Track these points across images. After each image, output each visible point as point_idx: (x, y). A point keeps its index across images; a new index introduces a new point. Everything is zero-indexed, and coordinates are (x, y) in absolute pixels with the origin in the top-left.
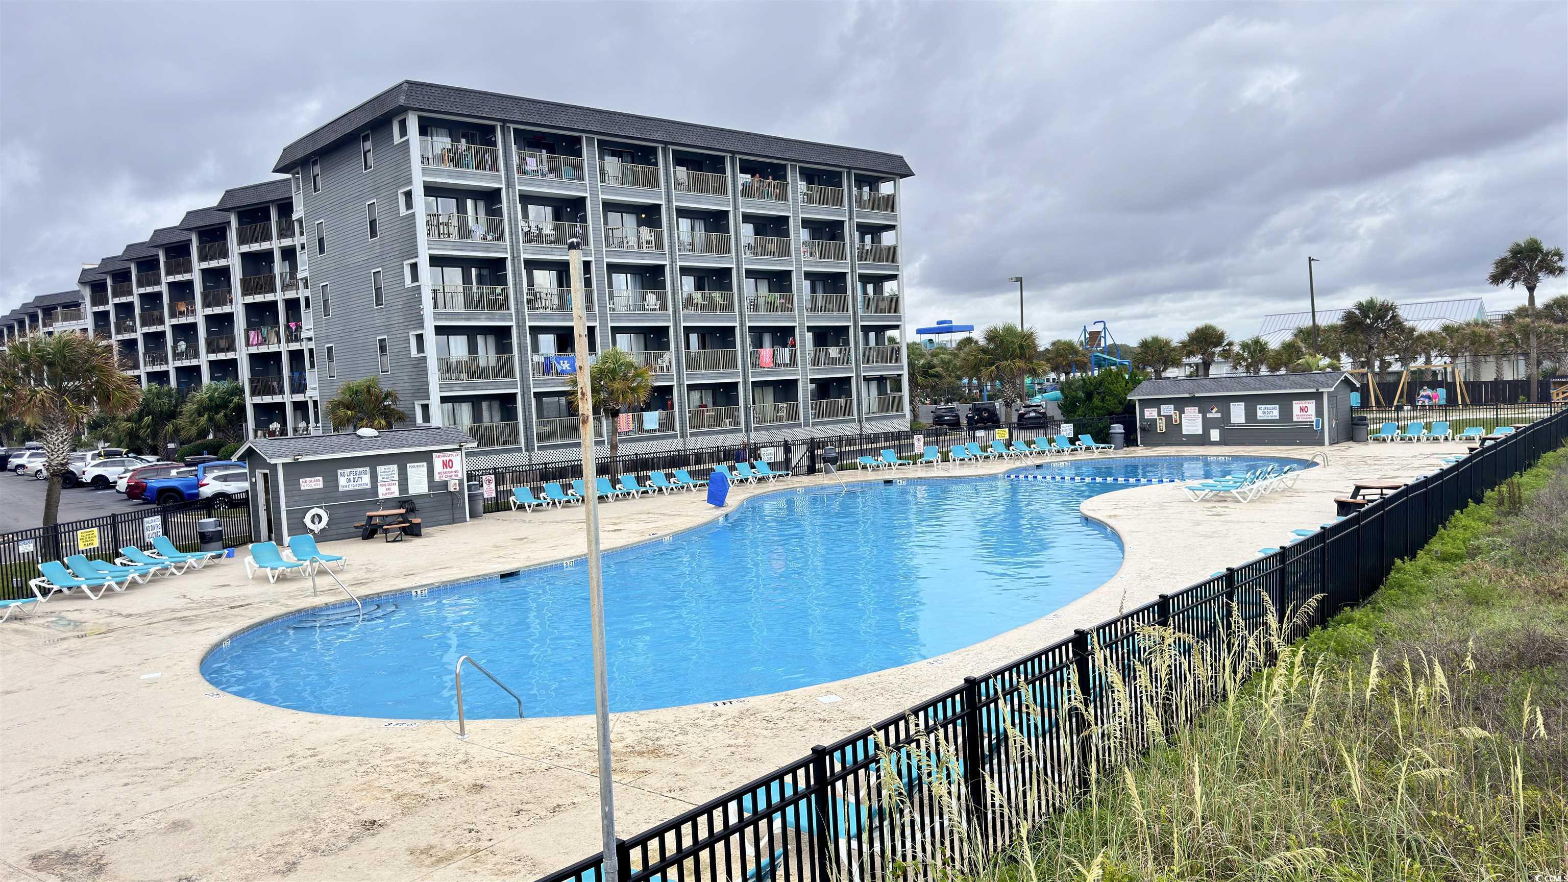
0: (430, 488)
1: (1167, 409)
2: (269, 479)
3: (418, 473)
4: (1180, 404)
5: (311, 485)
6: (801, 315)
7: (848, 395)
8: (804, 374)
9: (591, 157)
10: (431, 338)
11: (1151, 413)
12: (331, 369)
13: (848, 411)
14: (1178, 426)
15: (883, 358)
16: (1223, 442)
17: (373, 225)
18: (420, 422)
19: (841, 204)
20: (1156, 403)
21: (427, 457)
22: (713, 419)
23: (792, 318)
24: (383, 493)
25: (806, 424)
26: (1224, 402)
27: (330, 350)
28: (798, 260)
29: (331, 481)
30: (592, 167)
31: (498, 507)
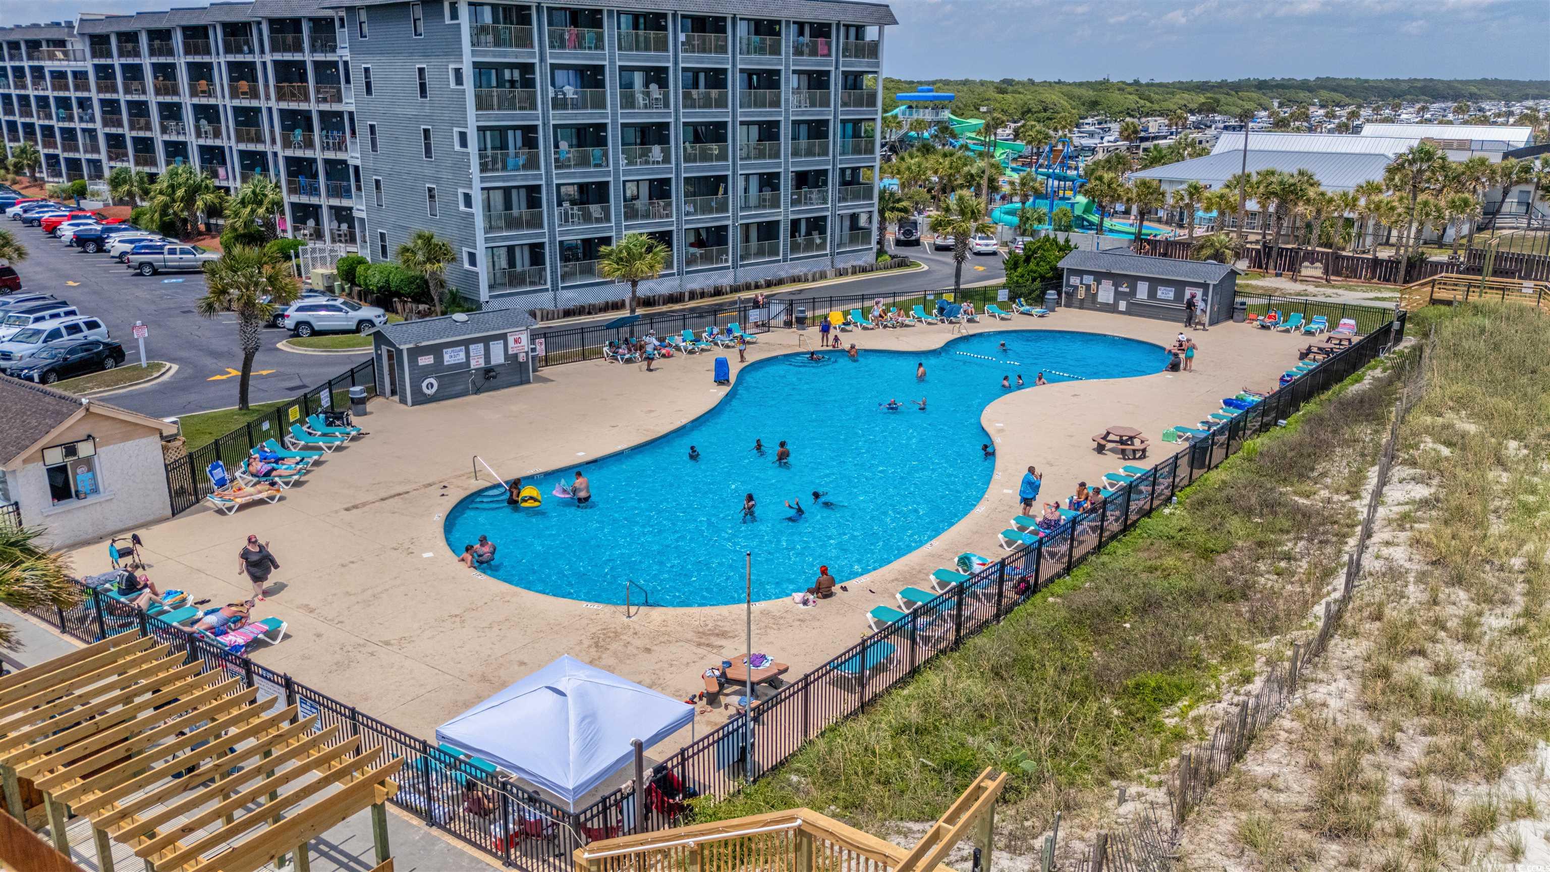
0: (506, 359)
1: (1089, 279)
2: (395, 356)
3: (497, 349)
4: (1099, 276)
5: (426, 360)
6: (786, 162)
7: (822, 231)
8: (786, 215)
9: (611, 28)
10: (478, 198)
11: (1075, 280)
12: (379, 199)
13: (822, 246)
14: (1095, 295)
15: (856, 197)
16: (1128, 312)
17: (423, 87)
18: (467, 266)
19: (829, 55)
20: (1080, 273)
21: (503, 337)
22: (706, 258)
23: (779, 165)
24: (474, 364)
25: (785, 260)
26: (1133, 280)
27: (377, 182)
28: (787, 111)
29: (439, 358)
30: (611, 37)
31: (547, 361)
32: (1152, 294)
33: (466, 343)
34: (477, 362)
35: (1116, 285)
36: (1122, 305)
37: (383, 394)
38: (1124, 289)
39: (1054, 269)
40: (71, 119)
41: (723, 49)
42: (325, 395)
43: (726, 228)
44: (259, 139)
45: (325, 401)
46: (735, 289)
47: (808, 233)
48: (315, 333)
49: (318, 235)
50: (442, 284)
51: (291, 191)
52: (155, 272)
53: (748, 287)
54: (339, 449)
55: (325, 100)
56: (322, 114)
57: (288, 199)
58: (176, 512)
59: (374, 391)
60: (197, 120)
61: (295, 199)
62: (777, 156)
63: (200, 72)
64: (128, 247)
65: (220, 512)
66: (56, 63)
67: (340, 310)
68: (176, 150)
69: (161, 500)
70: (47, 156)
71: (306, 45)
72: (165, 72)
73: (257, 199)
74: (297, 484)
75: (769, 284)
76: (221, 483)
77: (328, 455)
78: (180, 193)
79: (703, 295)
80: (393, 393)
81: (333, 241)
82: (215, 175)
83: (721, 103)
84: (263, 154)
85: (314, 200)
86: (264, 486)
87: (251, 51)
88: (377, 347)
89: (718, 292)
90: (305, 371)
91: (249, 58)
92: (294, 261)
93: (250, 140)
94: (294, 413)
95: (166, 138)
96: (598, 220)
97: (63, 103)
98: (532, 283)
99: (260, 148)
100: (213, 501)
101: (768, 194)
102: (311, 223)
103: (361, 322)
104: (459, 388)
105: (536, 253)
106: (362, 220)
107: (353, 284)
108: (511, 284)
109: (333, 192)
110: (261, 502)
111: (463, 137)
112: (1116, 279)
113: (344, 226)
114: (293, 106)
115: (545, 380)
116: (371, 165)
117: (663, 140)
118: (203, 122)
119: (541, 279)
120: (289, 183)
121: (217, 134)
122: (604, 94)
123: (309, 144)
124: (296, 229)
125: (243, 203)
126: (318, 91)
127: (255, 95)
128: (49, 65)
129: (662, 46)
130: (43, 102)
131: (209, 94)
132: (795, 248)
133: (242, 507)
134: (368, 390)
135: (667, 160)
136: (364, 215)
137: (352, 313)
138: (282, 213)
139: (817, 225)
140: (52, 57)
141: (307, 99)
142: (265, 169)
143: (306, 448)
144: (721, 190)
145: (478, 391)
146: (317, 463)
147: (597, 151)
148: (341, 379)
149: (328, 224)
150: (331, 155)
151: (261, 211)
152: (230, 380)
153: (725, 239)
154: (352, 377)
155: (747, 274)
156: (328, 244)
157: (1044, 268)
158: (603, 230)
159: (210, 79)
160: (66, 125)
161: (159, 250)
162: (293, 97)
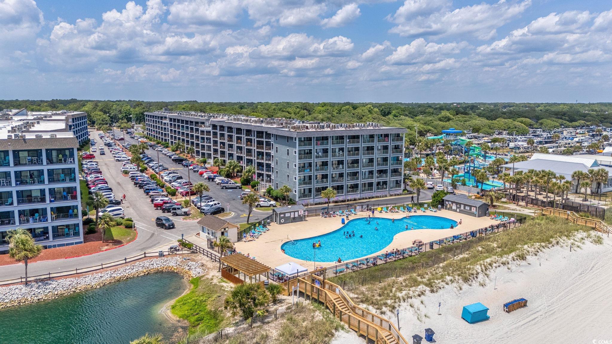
0: (298, 216)
1: (450, 203)
2: (276, 214)
3: (296, 214)
4: (453, 202)
5: (282, 215)
6: (375, 168)
7: (386, 184)
8: (375, 181)
9: (330, 140)
10: (298, 178)
11: (447, 203)
12: (277, 175)
13: (386, 188)
14: (452, 207)
15: (397, 175)
16: (459, 212)
17: (288, 153)
18: (294, 193)
19: (388, 141)
20: (448, 201)
21: (298, 211)
22: (353, 191)
23: (373, 168)
24: (291, 217)
25: (375, 192)
26: (460, 204)
27: (277, 172)
28: (376, 155)
29: (285, 215)
30: (330, 142)
31: (308, 216)
32: (465, 208)
33: (290, 212)
34: (292, 216)
35: (456, 205)
36: (458, 210)
37: (273, 222)
38: (458, 206)
39: (442, 199)
40: (204, 142)
41: (359, 142)
42: (263, 221)
43: (358, 184)
44: (251, 156)
45: (263, 223)
46: (359, 199)
47: (383, 185)
48: (261, 207)
49: (263, 180)
50: (288, 197)
51: (258, 170)
52: (226, 188)
53: (363, 199)
54: (265, 232)
55: (267, 150)
56: (266, 153)
57: (257, 171)
58: (238, 241)
59: (272, 221)
60: (237, 150)
61: (258, 172)
62: (373, 166)
63: (239, 139)
64: (220, 181)
65: (245, 242)
66: (202, 128)
67: (266, 202)
68: (231, 155)
69: (236, 239)
70: (197, 151)
71: (264, 137)
72: (230, 137)
73: (249, 171)
74: (257, 238)
75: (370, 198)
76: (245, 237)
77: (263, 233)
78: (232, 167)
79: (351, 200)
80: (275, 221)
81: (266, 182)
82: (240, 162)
83: (358, 154)
84: (252, 160)
85: (263, 172)
86: (252, 238)
87: (252, 136)
88: (273, 212)
89: (355, 200)
90: (259, 216)
91: (251, 138)
92: (257, 187)
93: (249, 156)
94: (257, 225)
95: (229, 152)
96: (325, 183)
97: (203, 139)
98: (309, 197)
99: (251, 158)
100: (244, 240)
101: (371, 175)
102: (261, 177)
103: (270, 205)
104: (288, 221)
105: (310, 190)
106: (273, 180)
107: (270, 194)
108: (304, 197)
109: (267, 171)
110: (251, 240)
111: (295, 165)
112: (457, 203)
113: (269, 178)
114: (260, 150)
115: (307, 221)
116: (276, 167)
117: (343, 164)
118: (238, 150)
119: (311, 196)
120: (257, 168)
121: (241, 153)
122: (328, 155)
123: (263, 159)
124: (258, 179)
125: (246, 172)
126: (266, 147)
127: (251, 146)
128: (200, 129)
129: (343, 143)
130: (197, 137)
131: (241, 143)
132: (378, 189)
133: (249, 241)
134: (271, 221)
135: (343, 168)
136: (273, 178)
137: (269, 203)
138: (255, 174)
139: (385, 183)
140: (201, 126)
141: (263, 149)
142: (252, 163)
143: (259, 232)
144: (358, 175)
145: (292, 222)
146: (261, 235)
147: (326, 167)
148: (266, 218)
149: (265, 178)
150: (267, 162)
151: (250, 174)
152: (244, 217)
153: (358, 186)
154: (268, 218)
155: (363, 195)
156: (265, 183)
157: (440, 199)
158: (326, 185)
159: (241, 140)
160: (203, 144)
161: (227, 183)
162: (260, 148)
